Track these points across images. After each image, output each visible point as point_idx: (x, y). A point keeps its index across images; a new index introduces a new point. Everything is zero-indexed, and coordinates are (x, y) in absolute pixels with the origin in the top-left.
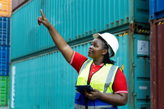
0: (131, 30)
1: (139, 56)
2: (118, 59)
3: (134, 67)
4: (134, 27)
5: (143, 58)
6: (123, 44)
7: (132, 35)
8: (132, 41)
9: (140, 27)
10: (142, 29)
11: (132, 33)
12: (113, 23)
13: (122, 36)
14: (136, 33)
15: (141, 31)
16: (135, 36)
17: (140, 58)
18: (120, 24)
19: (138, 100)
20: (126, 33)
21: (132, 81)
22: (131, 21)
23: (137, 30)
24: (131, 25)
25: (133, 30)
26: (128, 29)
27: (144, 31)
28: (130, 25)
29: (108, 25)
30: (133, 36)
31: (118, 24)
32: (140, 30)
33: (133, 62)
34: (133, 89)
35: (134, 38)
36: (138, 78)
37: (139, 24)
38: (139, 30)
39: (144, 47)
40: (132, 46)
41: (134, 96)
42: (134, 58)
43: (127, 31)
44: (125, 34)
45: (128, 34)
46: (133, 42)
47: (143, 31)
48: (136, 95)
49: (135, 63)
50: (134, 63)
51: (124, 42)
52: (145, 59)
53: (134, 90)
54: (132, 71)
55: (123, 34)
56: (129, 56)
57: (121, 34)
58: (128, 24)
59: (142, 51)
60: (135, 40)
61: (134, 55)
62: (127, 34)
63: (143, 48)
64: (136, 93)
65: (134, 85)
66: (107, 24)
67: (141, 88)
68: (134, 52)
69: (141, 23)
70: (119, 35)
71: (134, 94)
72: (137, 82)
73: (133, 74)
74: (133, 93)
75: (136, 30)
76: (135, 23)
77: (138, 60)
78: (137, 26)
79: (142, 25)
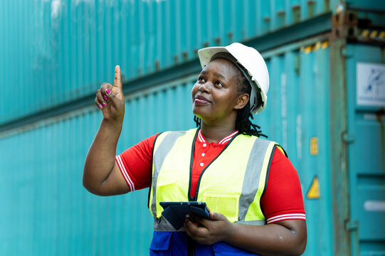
0: (337, 33)
1: (361, 112)
2: (299, 120)
3: (346, 144)
4: (345, 23)
5: (374, 117)
6: (314, 75)
7: (341, 48)
8: (340, 68)
9: (364, 24)
10: (372, 28)
11: (340, 42)
12: (282, 15)
13: (312, 51)
14: (351, 40)
15: (369, 35)
16: (349, 50)
17: (366, 117)
18: (304, 15)
19: (362, 242)
20: (323, 42)
21: (344, 184)
22: (337, 7)
23: (356, 31)
24: (337, 17)
25: (344, 31)
26: (329, 31)
27: (378, 35)
28: (334, 19)
29: (267, 21)
30: (345, 52)
31: (299, 16)
32: (365, 33)
33: (343, 128)
34: (346, 210)
35: (345, 58)
36: (360, 176)
37: (361, 15)
38: (360, 33)
39: (378, 85)
40: (341, 82)
41: (351, 231)
42: (347, 117)
43: (324, 35)
44: (318, 45)
45: (329, 46)
46: (345, 69)
47: (374, 35)
48: (355, 229)
49: (352, 131)
50: (346, 132)
51: (316, 69)
52: (379, 120)
53: (349, 213)
54: (341, 156)
55: (313, 46)
56: (332, 113)
57: (306, 47)
58: (327, 16)
59: (369, 94)
60: (350, 62)
61: (346, 107)
62: (325, 46)
63: (374, 87)
64: (357, 223)
65: (349, 197)
66: (266, 16)
67: (370, 205)
68: (346, 99)
69: (366, 11)
70: (302, 50)
71: (351, 225)
72: (358, 188)
73: (343, 165)
74: (347, 221)
75: (351, 32)
76: (349, 12)
77: (360, 123)
78: (355, 21)
79: (371, 17)
